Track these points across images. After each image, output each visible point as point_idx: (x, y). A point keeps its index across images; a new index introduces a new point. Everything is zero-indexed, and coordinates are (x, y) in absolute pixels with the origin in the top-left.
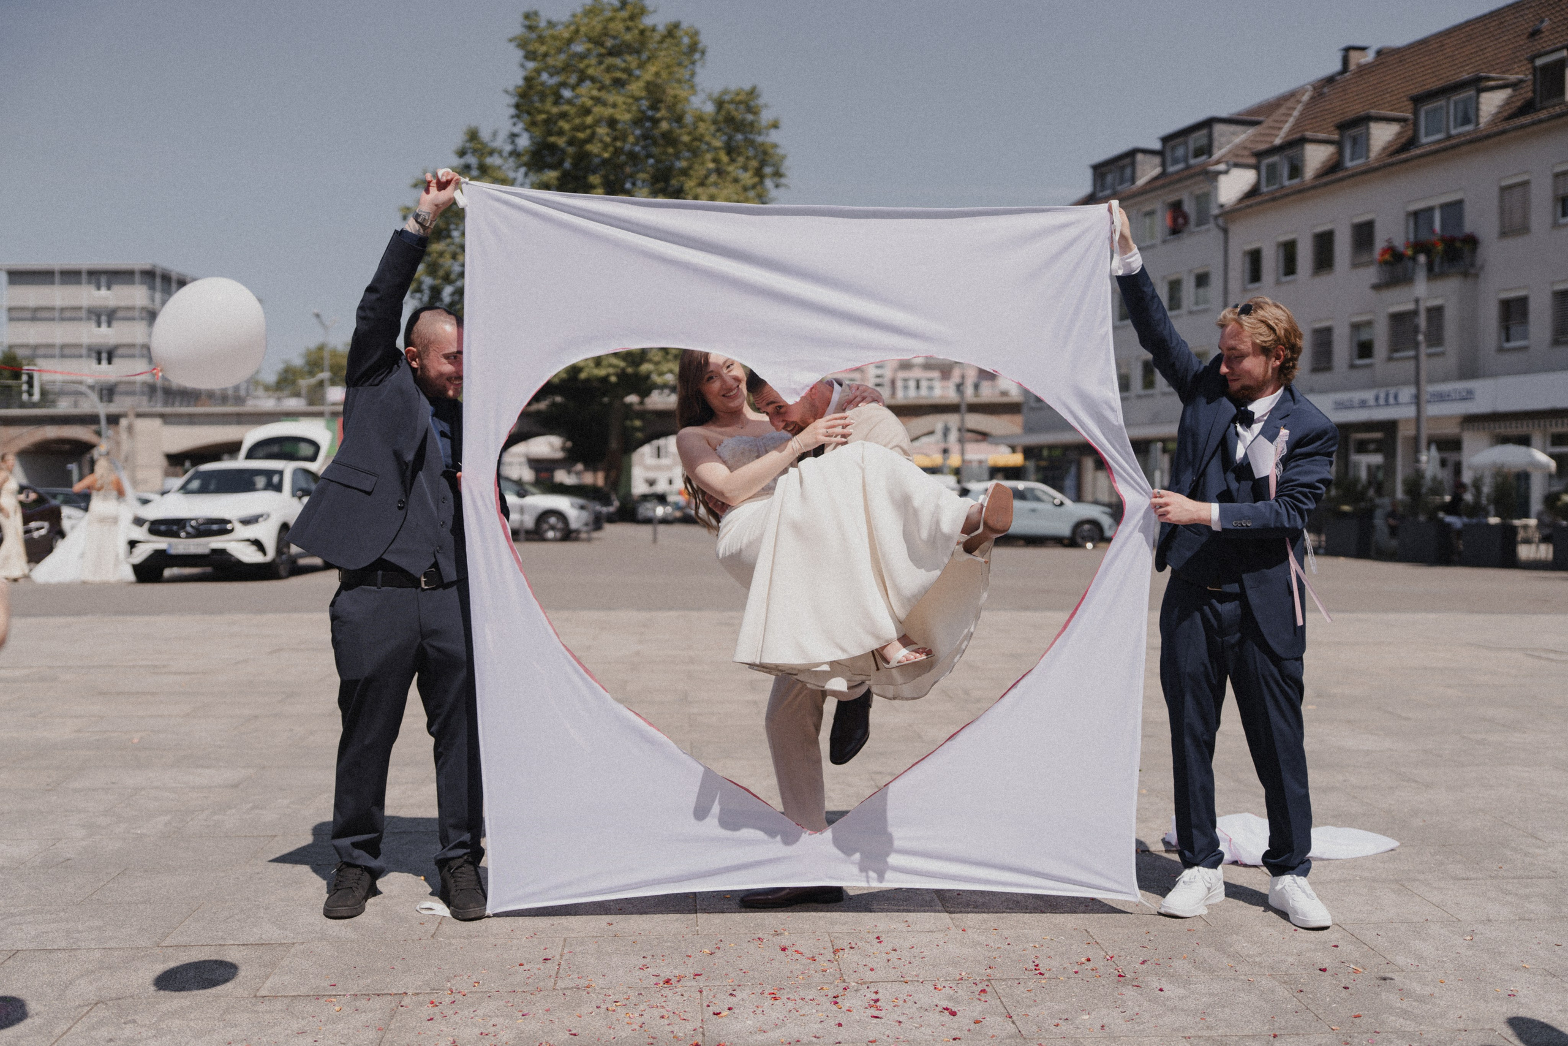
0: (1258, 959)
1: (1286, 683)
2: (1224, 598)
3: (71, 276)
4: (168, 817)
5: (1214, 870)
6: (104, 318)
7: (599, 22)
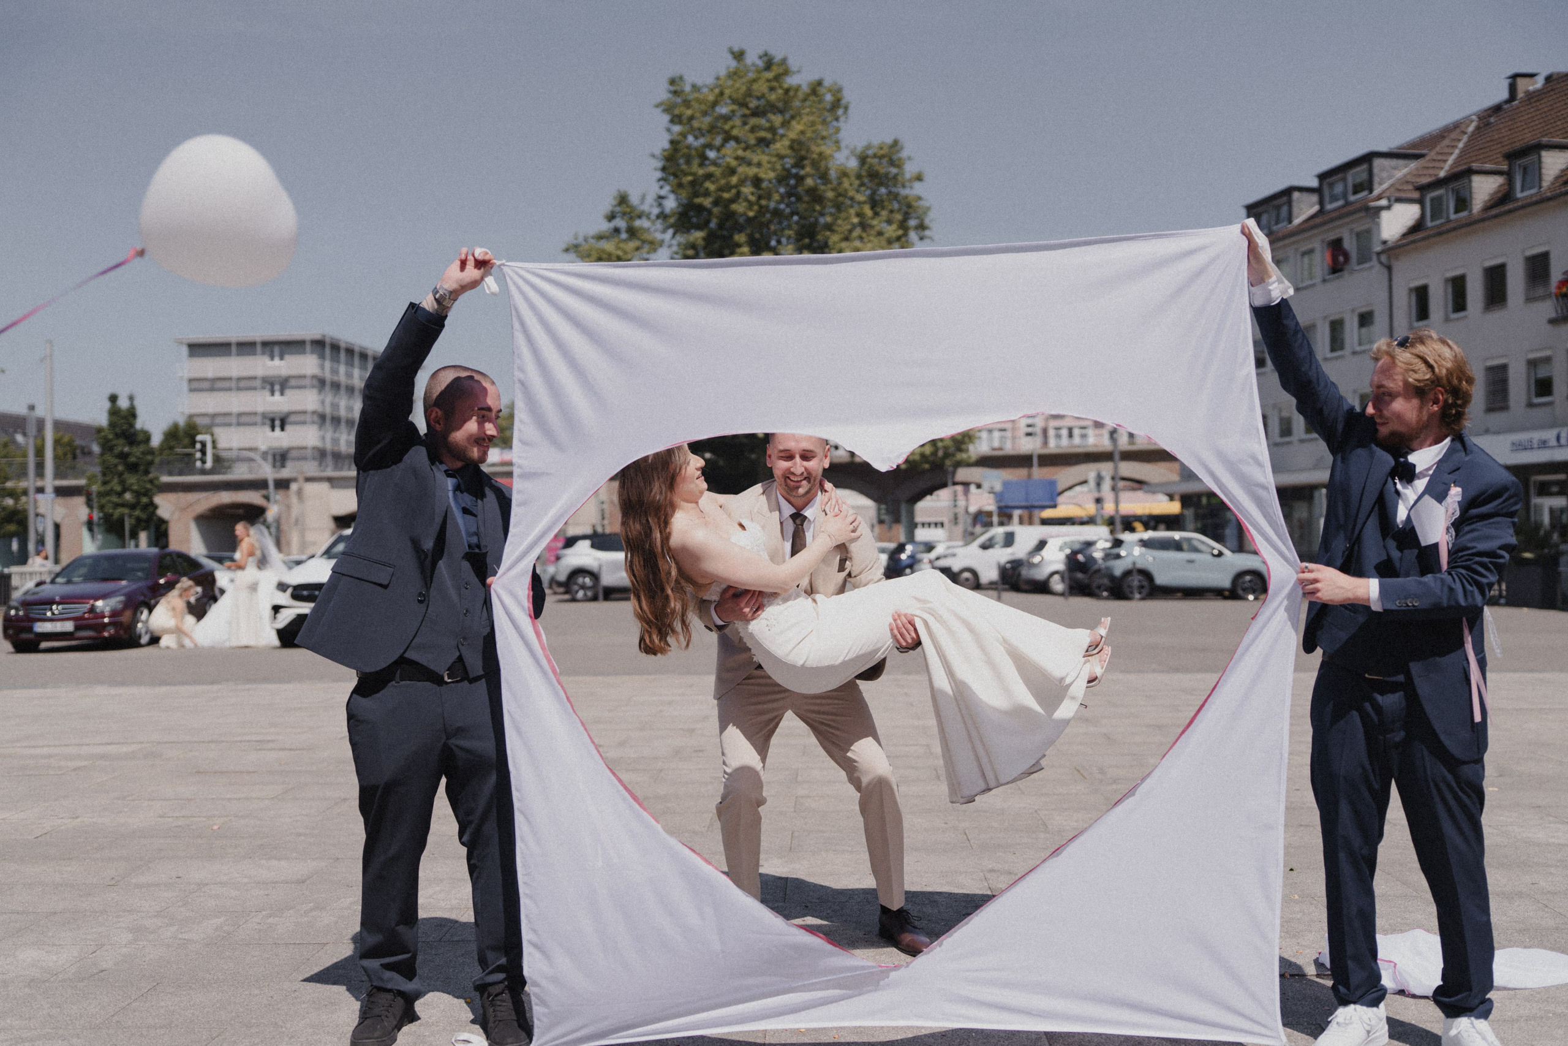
1: (1464, 792)
2: (1386, 688)
3: (246, 347)
4: (222, 919)
5: (1375, 1008)
6: (277, 387)
7: (743, 84)
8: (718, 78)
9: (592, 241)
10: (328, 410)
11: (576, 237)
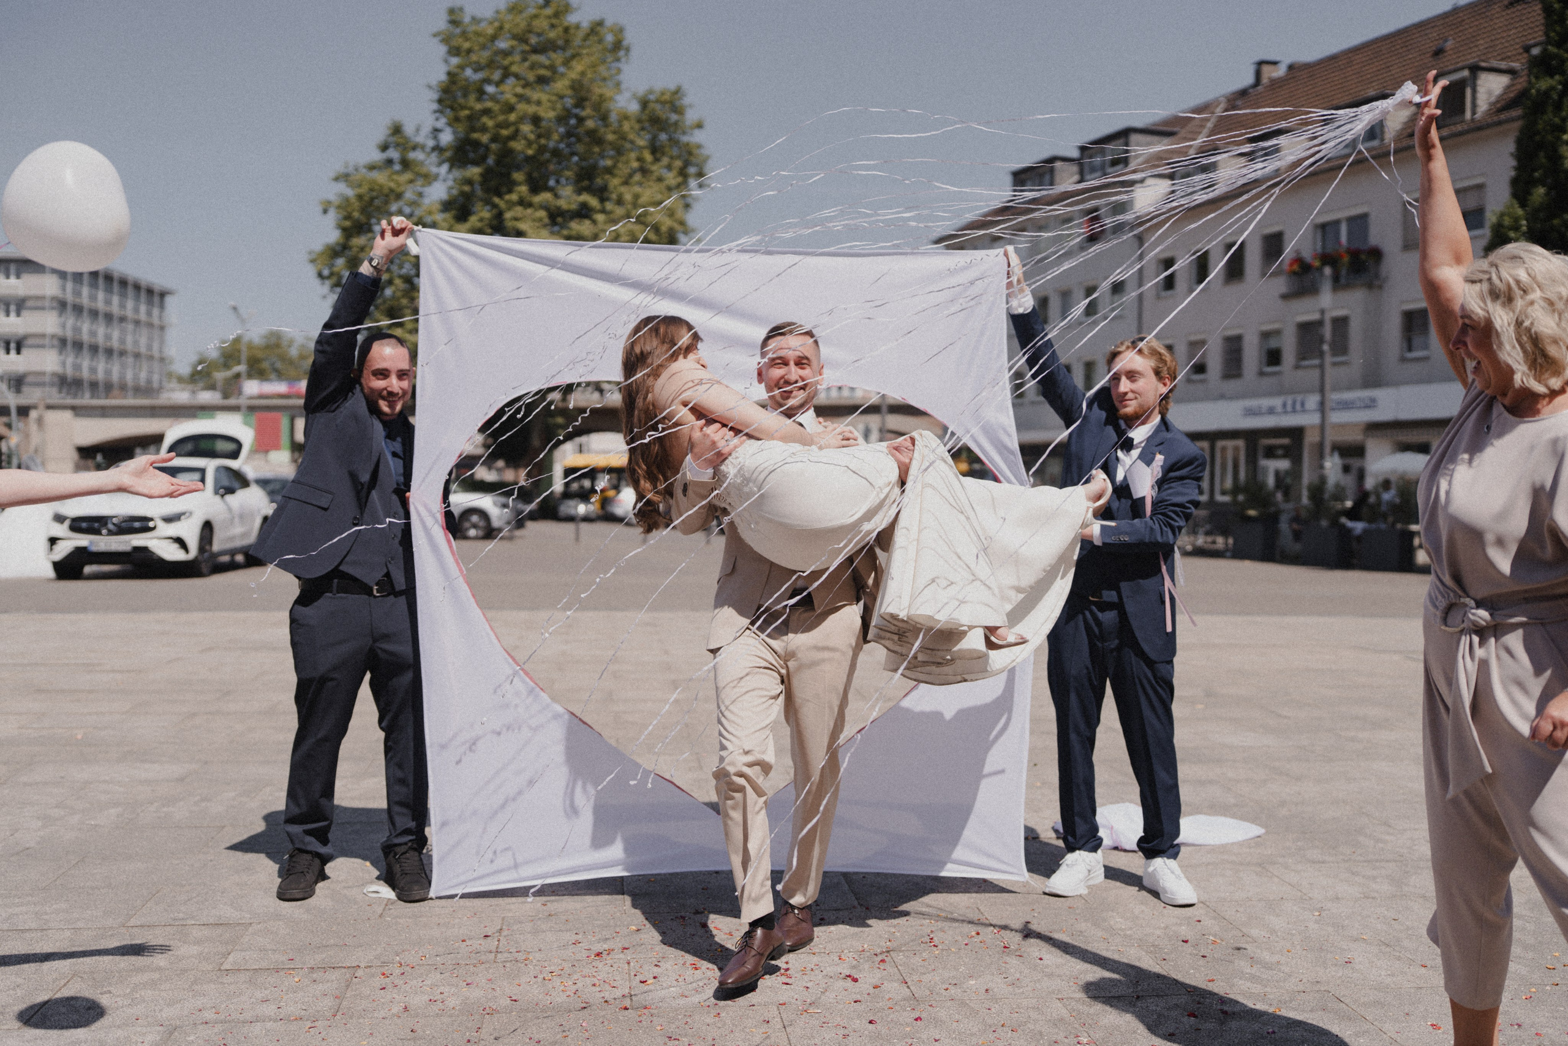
0: (1128, 932)
1: (1160, 686)
2: (1104, 607)
4: (120, 809)
5: (1094, 854)
6: (13, 308)
7: (524, 18)
8: (498, 12)
9: (364, 170)
10: (69, 334)
11: (347, 166)
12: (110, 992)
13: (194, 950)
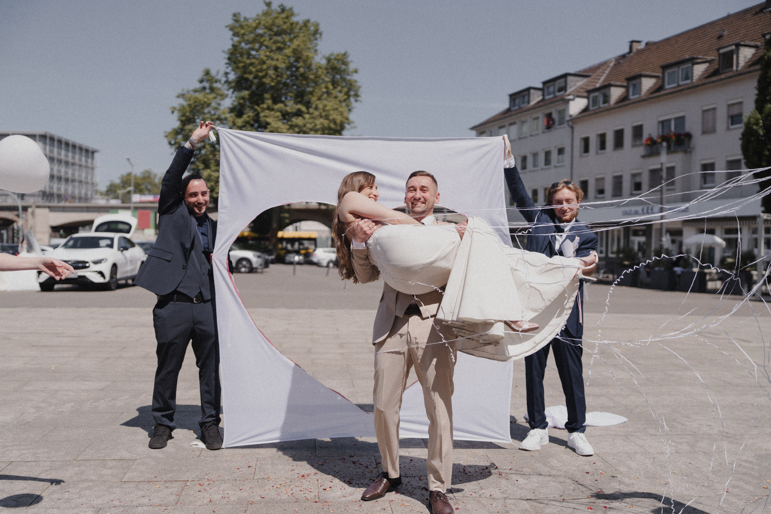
0: (560, 468)
1: (576, 349)
4: (72, 404)
5: (544, 430)
7: (271, 19)
8: (258, 15)
9: (192, 93)
11: (183, 90)
12: (69, 492)
13: (109, 472)
